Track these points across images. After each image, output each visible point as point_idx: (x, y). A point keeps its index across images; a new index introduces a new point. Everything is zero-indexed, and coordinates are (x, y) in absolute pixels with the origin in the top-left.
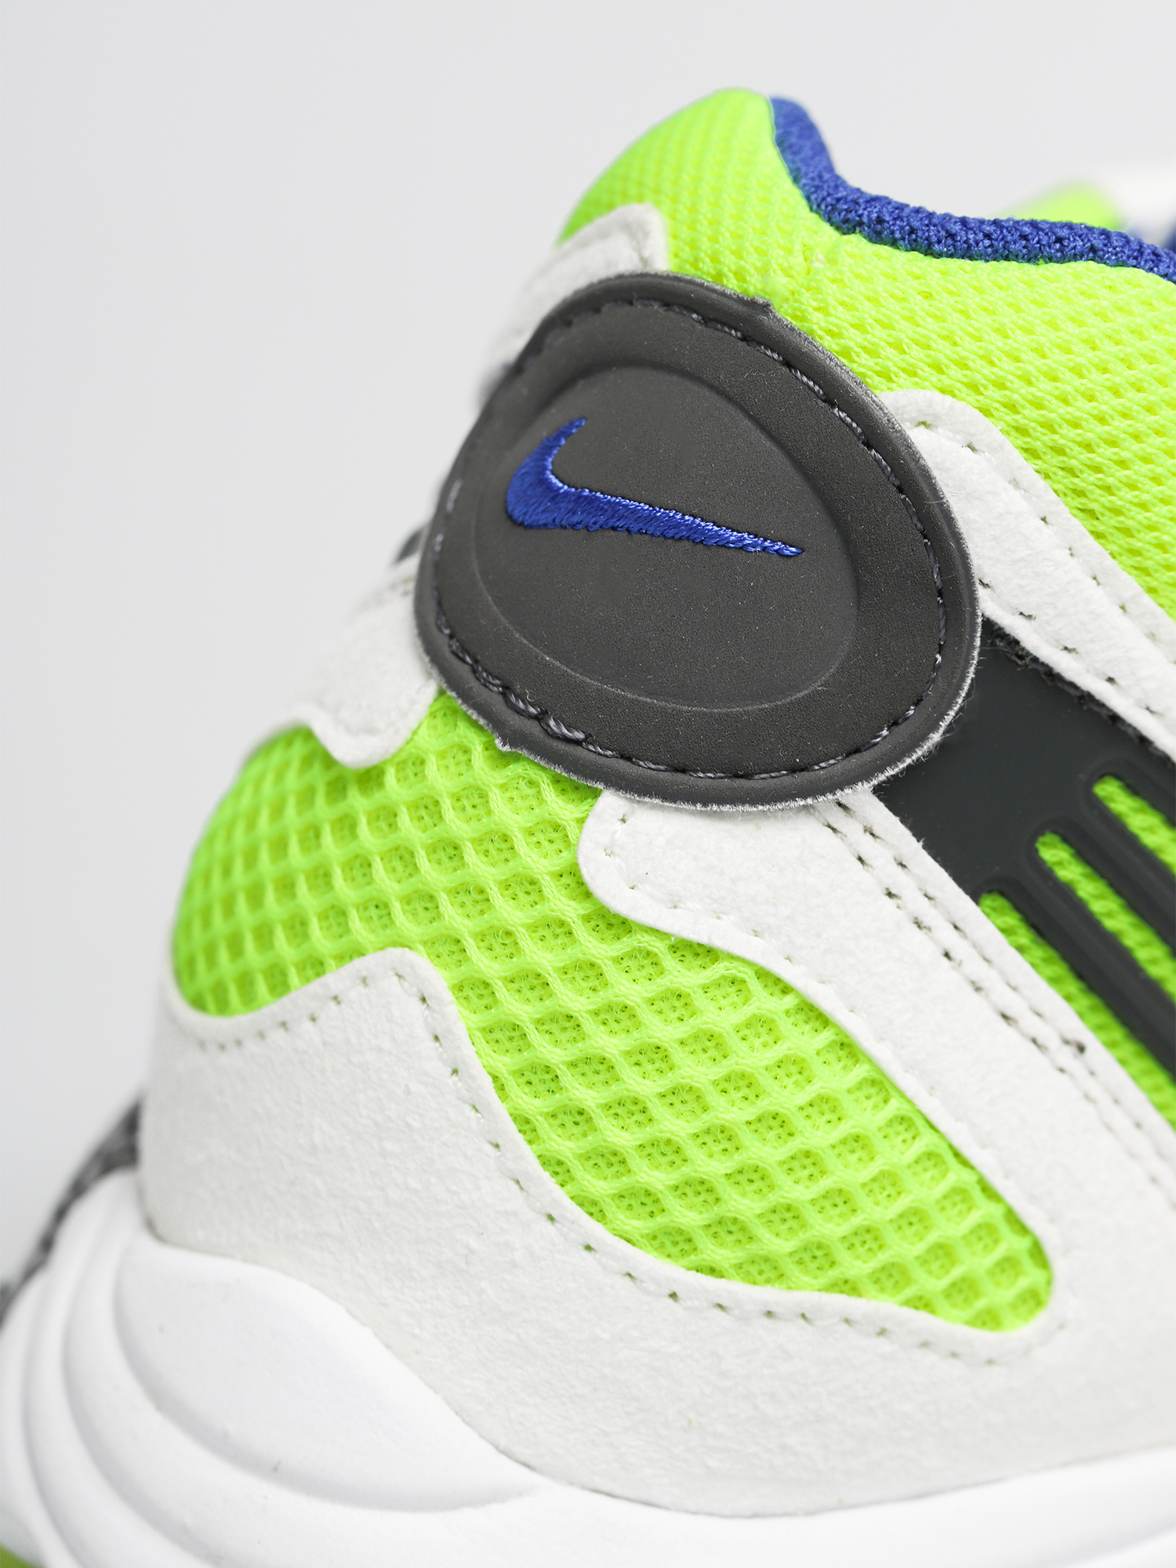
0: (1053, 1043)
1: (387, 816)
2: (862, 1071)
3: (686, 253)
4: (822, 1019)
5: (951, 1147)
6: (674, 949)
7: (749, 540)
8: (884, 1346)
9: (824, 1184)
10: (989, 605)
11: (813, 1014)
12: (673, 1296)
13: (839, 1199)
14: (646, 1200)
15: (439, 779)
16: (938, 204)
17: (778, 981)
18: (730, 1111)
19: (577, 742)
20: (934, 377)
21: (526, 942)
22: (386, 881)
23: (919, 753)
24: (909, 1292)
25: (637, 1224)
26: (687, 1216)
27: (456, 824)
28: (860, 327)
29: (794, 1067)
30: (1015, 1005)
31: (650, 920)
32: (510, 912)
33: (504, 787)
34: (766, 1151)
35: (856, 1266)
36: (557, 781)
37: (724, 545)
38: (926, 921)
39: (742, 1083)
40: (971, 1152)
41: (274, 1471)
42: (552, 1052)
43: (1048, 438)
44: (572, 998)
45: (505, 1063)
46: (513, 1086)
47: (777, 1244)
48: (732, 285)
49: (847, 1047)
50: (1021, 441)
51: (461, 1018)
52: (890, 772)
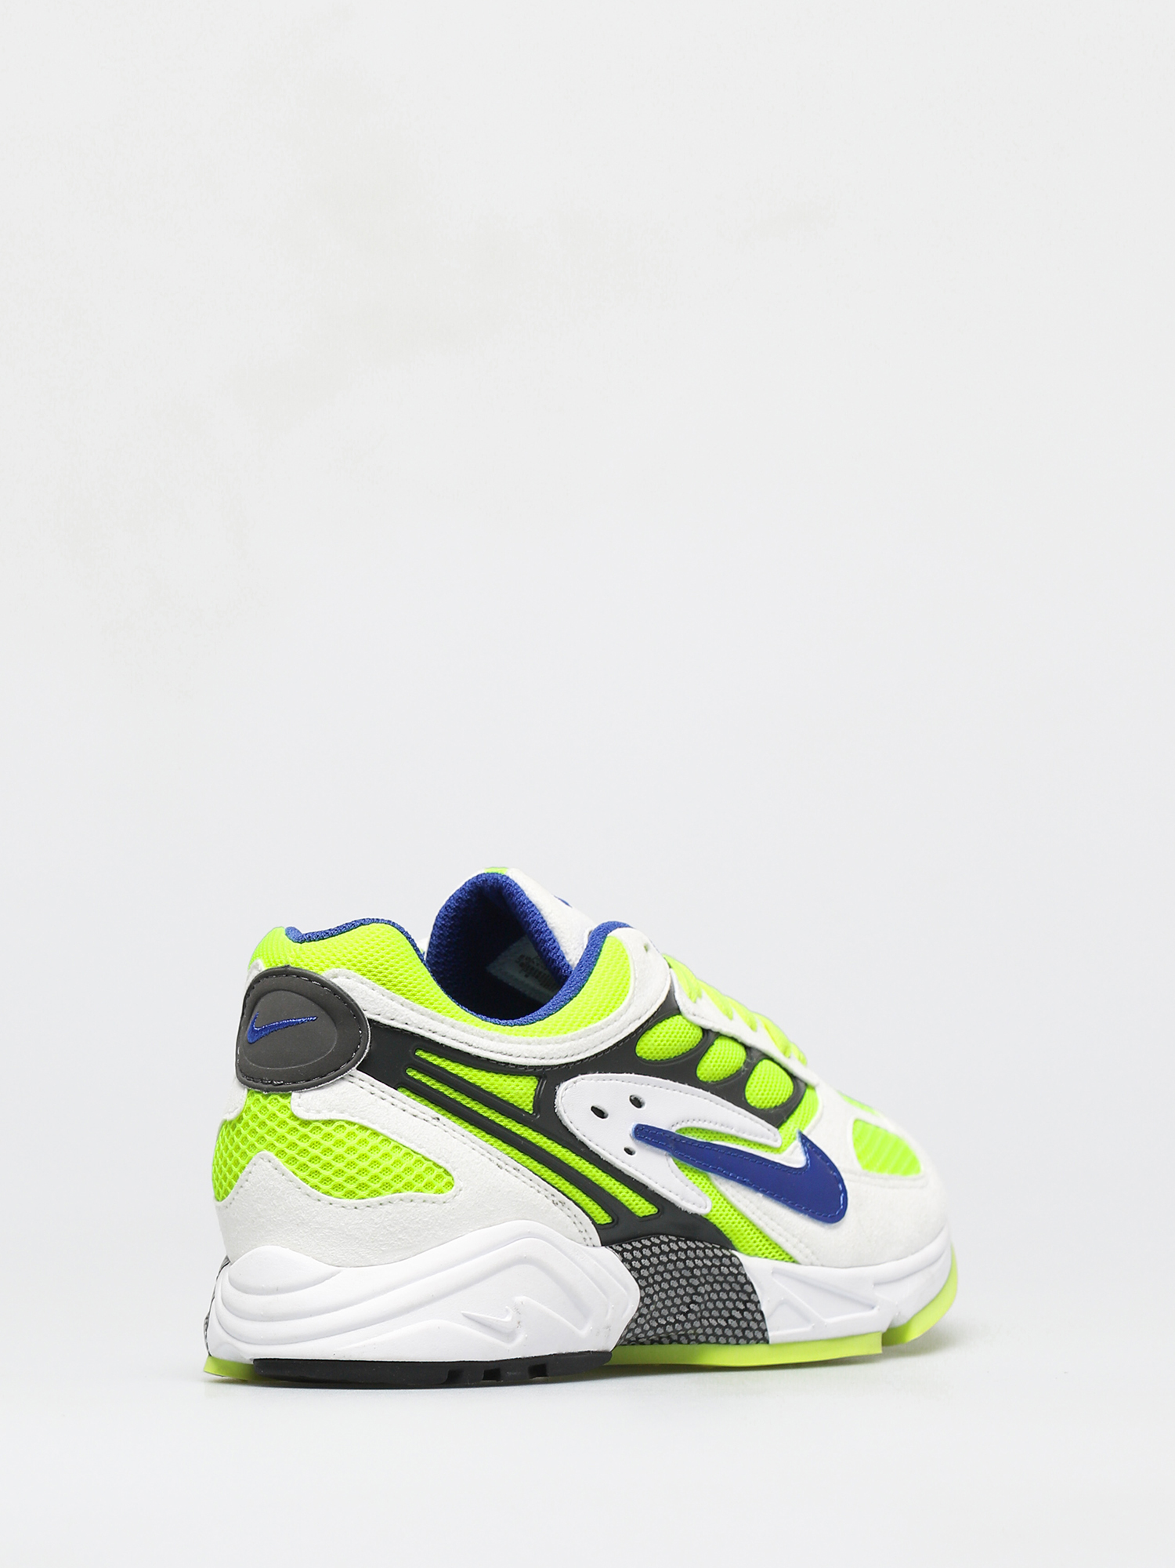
0: (430, 1119)
1: (247, 1124)
2: (381, 1138)
3: (269, 964)
4: (367, 1129)
5: (423, 1157)
6: (323, 1124)
7: (304, 1020)
8: (413, 1204)
9: (381, 1167)
10: (367, 1015)
11: (364, 1128)
12: (356, 1208)
13: (387, 1170)
14: (340, 1186)
15: (255, 1109)
16: (325, 928)
17: (352, 1123)
18: (352, 1157)
19: (282, 1084)
20: (334, 965)
21: (288, 1136)
22: (252, 1140)
23: (364, 1056)
24: (414, 1189)
25: (340, 1193)
26: (351, 1186)
27: (262, 1117)
28: (312, 961)
29: (364, 1142)
30: (416, 1112)
31: (314, 1118)
32: (281, 1131)
33: (270, 1103)
34: (364, 1164)
35: (398, 1186)
36: (281, 1096)
37: (298, 1023)
38: (384, 1097)
39: (351, 1150)
40: (417, 1150)
41: (277, 1291)
42: (302, 1160)
43: (366, 969)
44: (303, 1145)
45: (294, 1167)
46: (297, 1172)
47: (375, 1186)
48: (280, 965)
49: (375, 1133)
50: (360, 973)
51: (280, 1161)
52: (359, 1063)
